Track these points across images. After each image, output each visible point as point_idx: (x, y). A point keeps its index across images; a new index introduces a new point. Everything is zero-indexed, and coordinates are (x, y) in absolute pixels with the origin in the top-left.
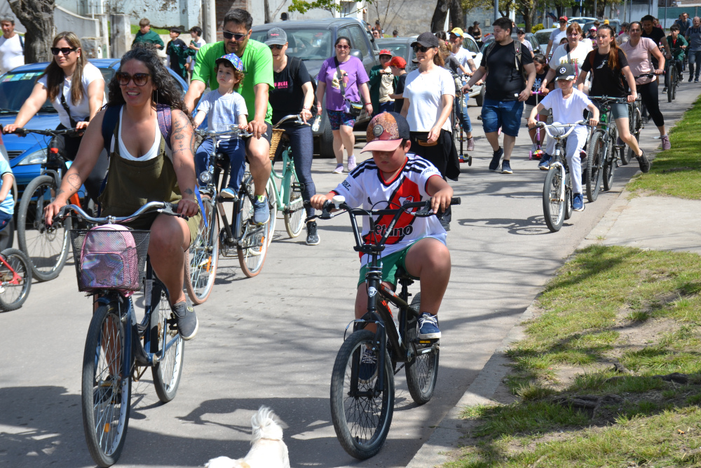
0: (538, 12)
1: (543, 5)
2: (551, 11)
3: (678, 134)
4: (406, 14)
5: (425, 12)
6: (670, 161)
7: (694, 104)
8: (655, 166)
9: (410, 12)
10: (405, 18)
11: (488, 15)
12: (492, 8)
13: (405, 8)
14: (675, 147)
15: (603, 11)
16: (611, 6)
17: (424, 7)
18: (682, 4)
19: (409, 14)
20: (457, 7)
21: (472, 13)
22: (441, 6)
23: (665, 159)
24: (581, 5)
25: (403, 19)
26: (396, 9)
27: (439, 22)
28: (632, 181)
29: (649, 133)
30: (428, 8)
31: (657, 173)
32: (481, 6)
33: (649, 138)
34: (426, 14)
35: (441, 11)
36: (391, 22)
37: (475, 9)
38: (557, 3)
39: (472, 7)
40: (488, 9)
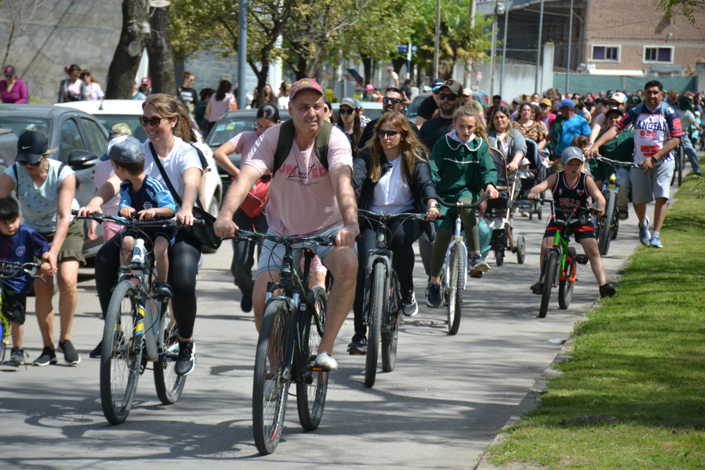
0: (328, 66)
1: (337, 53)
2: (352, 67)
3: (592, 337)
4: (58, 52)
5: (98, 51)
6: (576, 397)
7: (621, 272)
8: (546, 409)
9: (67, 49)
10: (57, 60)
11: (228, 65)
12: (234, 53)
13: (57, 41)
14: (586, 368)
15: (451, 72)
16: (466, 65)
17: (98, 42)
18: (597, 68)
19: (65, 55)
20: (162, 48)
21: (196, 61)
22: (127, 44)
23: (566, 393)
24: (409, 58)
25: (53, 62)
26: (39, 42)
27: (124, 76)
28: (499, 439)
29: (540, 330)
30: (105, 44)
31: (549, 424)
32: (214, 49)
33: (542, 341)
34: (101, 57)
35: (127, 54)
36: (28, 67)
37: (201, 53)
38: (365, 52)
39: (195, 49)
40: (226, 55)
